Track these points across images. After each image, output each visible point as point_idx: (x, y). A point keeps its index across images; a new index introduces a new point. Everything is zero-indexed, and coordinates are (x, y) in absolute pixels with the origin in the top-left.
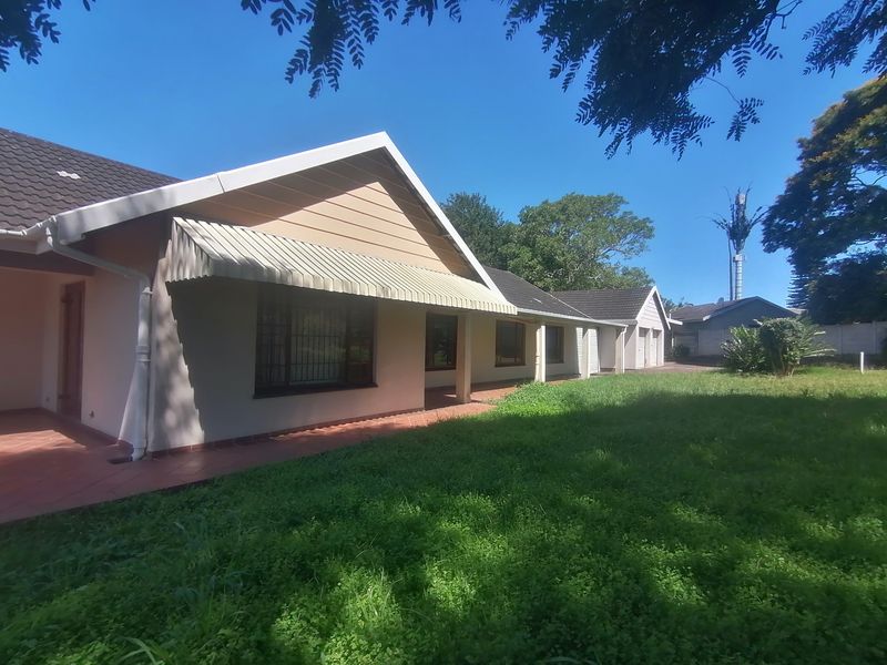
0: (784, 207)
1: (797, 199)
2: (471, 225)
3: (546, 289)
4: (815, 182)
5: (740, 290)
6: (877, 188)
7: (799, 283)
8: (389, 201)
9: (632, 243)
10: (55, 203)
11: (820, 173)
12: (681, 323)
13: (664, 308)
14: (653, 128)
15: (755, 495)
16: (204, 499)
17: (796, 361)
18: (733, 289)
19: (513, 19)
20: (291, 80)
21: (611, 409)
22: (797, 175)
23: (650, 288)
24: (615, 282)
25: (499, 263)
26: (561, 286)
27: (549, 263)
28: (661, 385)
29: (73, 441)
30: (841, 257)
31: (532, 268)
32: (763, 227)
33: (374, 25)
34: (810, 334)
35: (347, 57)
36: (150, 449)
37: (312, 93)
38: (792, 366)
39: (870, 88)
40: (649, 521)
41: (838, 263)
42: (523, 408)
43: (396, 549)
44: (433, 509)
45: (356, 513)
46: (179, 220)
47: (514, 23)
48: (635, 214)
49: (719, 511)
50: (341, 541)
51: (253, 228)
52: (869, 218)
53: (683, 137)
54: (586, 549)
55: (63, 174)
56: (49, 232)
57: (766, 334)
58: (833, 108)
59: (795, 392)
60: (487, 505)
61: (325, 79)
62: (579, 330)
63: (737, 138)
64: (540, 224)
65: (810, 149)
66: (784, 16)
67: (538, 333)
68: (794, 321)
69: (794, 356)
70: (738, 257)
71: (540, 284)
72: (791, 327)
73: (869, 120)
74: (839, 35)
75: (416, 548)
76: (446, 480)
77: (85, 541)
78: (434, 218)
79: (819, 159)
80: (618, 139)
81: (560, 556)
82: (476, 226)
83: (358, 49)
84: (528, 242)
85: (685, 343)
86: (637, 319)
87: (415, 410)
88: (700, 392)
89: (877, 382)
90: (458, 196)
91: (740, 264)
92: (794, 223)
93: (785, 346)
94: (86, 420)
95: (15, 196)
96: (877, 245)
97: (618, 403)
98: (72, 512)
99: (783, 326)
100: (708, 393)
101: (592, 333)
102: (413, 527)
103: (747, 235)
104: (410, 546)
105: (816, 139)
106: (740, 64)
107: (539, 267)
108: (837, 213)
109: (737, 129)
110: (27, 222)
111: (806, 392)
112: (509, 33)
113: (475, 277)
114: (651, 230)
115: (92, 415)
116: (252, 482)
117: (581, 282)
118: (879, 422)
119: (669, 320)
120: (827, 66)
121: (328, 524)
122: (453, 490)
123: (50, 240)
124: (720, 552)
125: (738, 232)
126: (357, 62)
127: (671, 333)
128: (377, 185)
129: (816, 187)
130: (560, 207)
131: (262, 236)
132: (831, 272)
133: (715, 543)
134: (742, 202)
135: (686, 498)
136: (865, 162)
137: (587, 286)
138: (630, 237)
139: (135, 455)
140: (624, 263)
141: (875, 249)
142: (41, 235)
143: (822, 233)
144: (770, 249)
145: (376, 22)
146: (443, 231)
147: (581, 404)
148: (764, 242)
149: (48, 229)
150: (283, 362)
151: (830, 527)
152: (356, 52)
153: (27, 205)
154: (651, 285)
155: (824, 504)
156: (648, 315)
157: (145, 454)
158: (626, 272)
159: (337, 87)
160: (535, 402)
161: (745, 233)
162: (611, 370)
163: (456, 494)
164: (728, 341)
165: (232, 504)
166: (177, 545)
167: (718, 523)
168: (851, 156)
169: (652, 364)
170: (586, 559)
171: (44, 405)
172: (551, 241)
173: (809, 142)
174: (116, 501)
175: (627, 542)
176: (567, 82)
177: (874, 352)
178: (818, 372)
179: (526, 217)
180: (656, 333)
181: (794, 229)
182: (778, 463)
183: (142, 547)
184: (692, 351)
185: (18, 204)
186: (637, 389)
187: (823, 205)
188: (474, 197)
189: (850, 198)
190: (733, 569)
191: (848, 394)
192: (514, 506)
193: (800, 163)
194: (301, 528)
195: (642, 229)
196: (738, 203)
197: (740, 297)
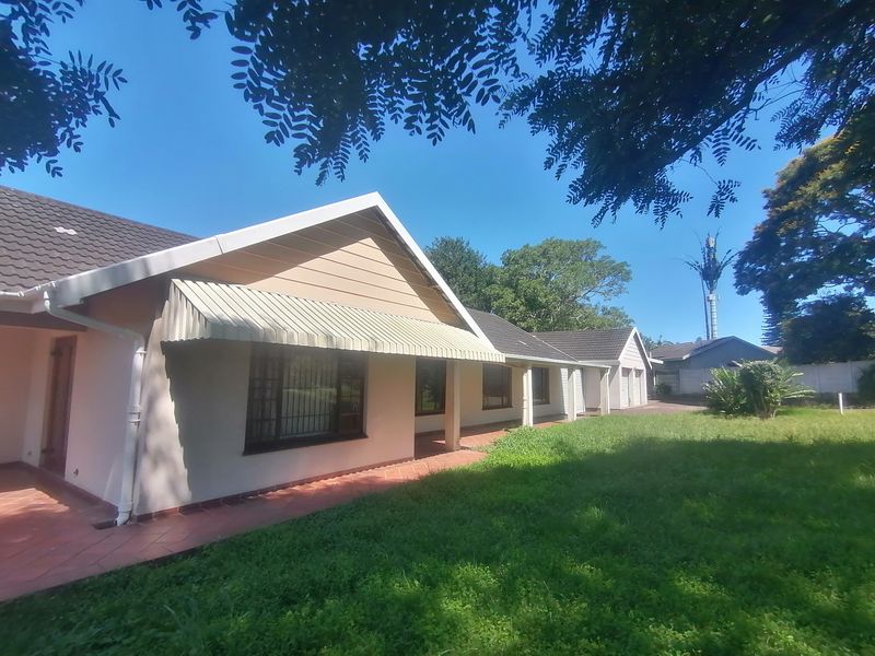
0: (752, 253)
1: (765, 245)
2: (455, 268)
3: (529, 329)
4: (782, 230)
5: (715, 328)
6: (839, 235)
7: (772, 321)
8: (380, 255)
9: (611, 284)
10: (51, 260)
11: (786, 223)
12: (662, 362)
13: (645, 347)
14: (634, 199)
15: (754, 559)
16: (193, 573)
17: (776, 403)
18: (709, 328)
19: (505, 111)
20: (299, 173)
21: (601, 456)
22: (764, 223)
23: (630, 329)
24: (597, 323)
25: (482, 304)
26: (545, 328)
27: (532, 303)
28: (648, 431)
29: (56, 502)
30: (811, 298)
31: (515, 309)
32: (735, 271)
33: (380, 126)
34: (788, 375)
35: (353, 151)
36: (135, 513)
37: (319, 182)
38: (774, 408)
39: (826, 147)
40: (653, 593)
41: (809, 305)
42: (513, 457)
43: (396, 634)
44: (430, 583)
45: (352, 588)
46: (177, 281)
47: (506, 115)
48: (612, 258)
49: (721, 580)
50: (338, 626)
51: (249, 286)
52: (837, 263)
53: (663, 209)
54: (594, 632)
55: (60, 230)
56: (46, 295)
57: (747, 377)
58: (793, 162)
59: (779, 438)
60: (485, 577)
61: (332, 172)
62: (564, 372)
63: (717, 215)
64: (522, 267)
65: (776, 199)
66: (756, 111)
67: (525, 377)
68: (771, 364)
69: (775, 397)
70: (712, 297)
71: (523, 325)
72: (770, 369)
73: (828, 174)
74: (804, 120)
75: (417, 633)
76: (442, 546)
77: (67, 627)
78: (423, 270)
79: (785, 208)
80: (603, 211)
81: (568, 641)
82: (461, 268)
83: (364, 146)
84: (510, 284)
85: (667, 383)
86: (619, 359)
87: (406, 460)
88: (688, 437)
89: (859, 426)
90: (443, 240)
91: (714, 303)
92: (763, 268)
93: (766, 389)
94: (70, 477)
95: (13, 255)
96: (846, 289)
97: (608, 450)
98: (53, 591)
99: (762, 369)
100: (696, 438)
101: (577, 374)
102: (411, 607)
103: (719, 277)
104: (411, 629)
105: (781, 190)
106: (720, 154)
107: (522, 308)
108: (806, 258)
109: (716, 207)
110: (24, 281)
111: (791, 438)
112: (502, 123)
113: (463, 325)
114: (628, 273)
115: (77, 472)
116: (242, 550)
117: (563, 323)
118: (866, 472)
119: (649, 360)
120: (795, 144)
121: (323, 601)
122: (451, 557)
123: (47, 303)
124: (726, 628)
125: (710, 273)
126: (363, 157)
127: (652, 372)
128: (369, 241)
129: (782, 235)
130: (541, 250)
131: (257, 293)
132: (804, 313)
133: (722, 619)
134: (712, 245)
135: (687, 564)
136: (826, 211)
137: (569, 326)
138: (607, 280)
139: (120, 520)
140: (603, 304)
141: (843, 292)
142: (38, 297)
143: (792, 276)
144: (743, 292)
145: (383, 124)
146: (431, 282)
147: (570, 452)
148: (736, 285)
149: (46, 293)
150: (274, 416)
151: (833, 596)
152: (362, 148)
153: (25, 264)
154: (632, 324)
155: (825, 569)
156: (630, 356)
157: (130, 518)
158: (606, 312)
159: (343, 178)
160: (525, 450)
161: (717, 274)
162: (595, 410)
163: (454, 563)
164: (709, 383)
165: (221, 578)
166: (166, 629)
167: (722, 594)
168: (814, 208)
169: (636, 403)
170: (594, 644)
171: (26, 459)
172: (534, 283)
173: (774, 193)
174: (102, 576)
175: (634, 620)
176: (559, 172)
177: (850, 391)
178: (800, 413)
179: (508, 261)
180: (639, 372)
181: (764, 273)
182: (773, 521)
183: (129, 631)
184: (674, 389)
185: (17, 263)
186: (625, 433)
187: (791, 251)
188: (458, 241)
189: (815, 243)
190: (742, 649)
191: (832, 439)
192: (515, 578)
193: (766, 212)
194: (295, 607)
195: (620, 272)
196: (708, 246)
197: (718, 336)
